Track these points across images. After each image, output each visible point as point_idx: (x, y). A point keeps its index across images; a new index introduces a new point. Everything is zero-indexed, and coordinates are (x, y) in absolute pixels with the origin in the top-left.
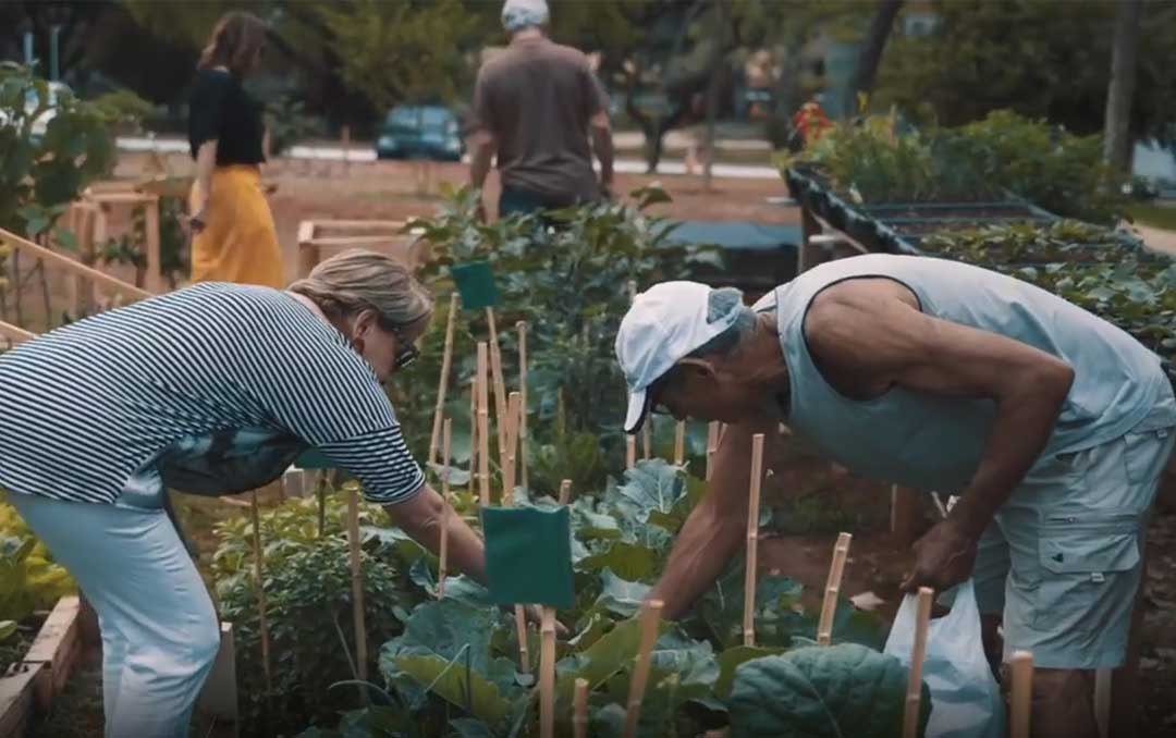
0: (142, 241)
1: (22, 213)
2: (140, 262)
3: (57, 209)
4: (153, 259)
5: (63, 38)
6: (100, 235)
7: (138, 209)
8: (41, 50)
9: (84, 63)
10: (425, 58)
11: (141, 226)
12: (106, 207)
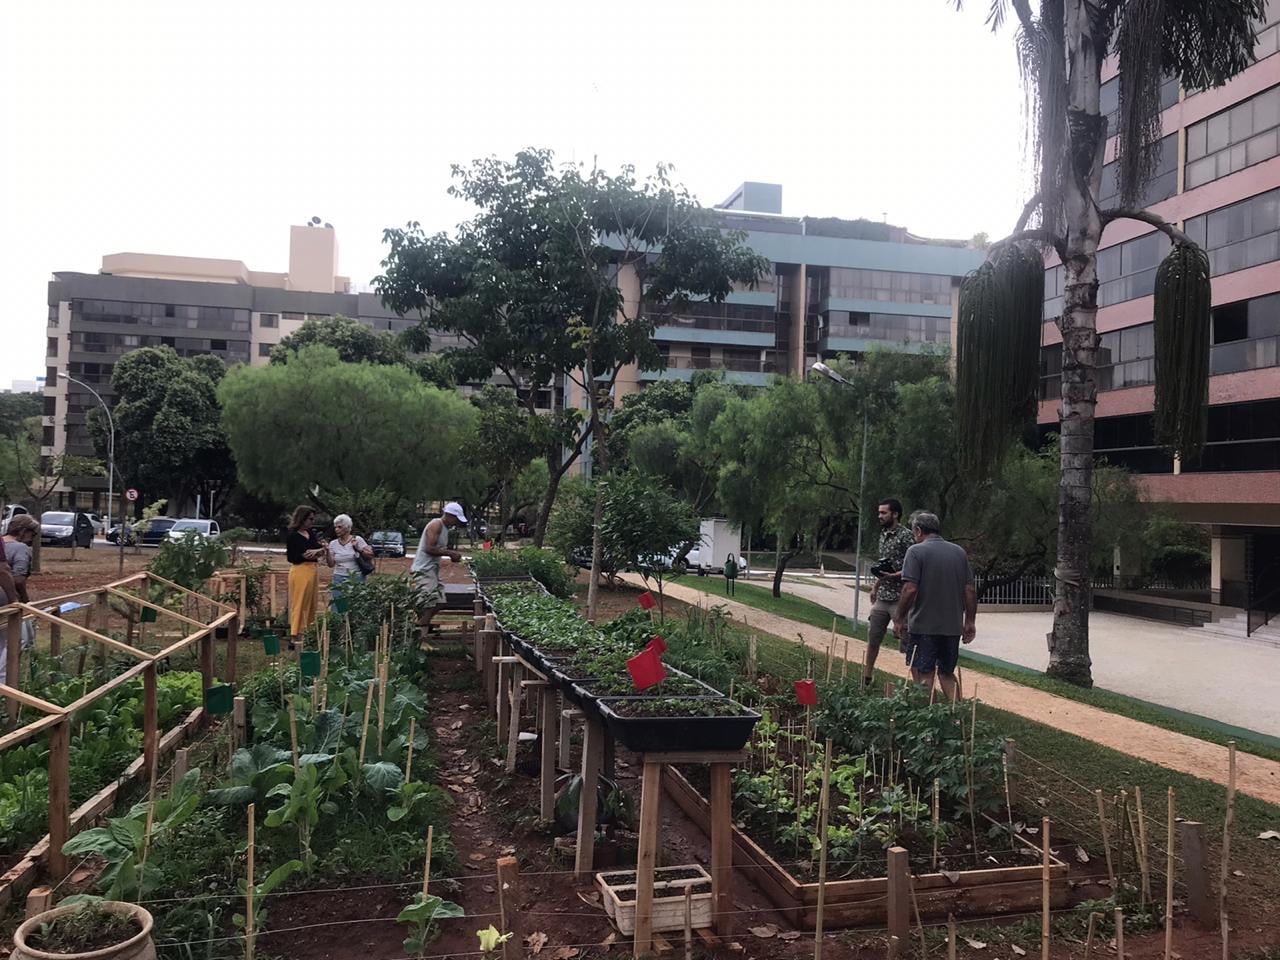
0: (239, 593)
1: (191, 582)
2: (238, 601)
3: (205, 580)
4: (243, 600)
5: (216, 496)
6: (222, 592)
7: (238, 581)
8: (206, 502)
9: (227, 508)
10: (372, 514)
11: (239, 588)
12: (225, 580)
